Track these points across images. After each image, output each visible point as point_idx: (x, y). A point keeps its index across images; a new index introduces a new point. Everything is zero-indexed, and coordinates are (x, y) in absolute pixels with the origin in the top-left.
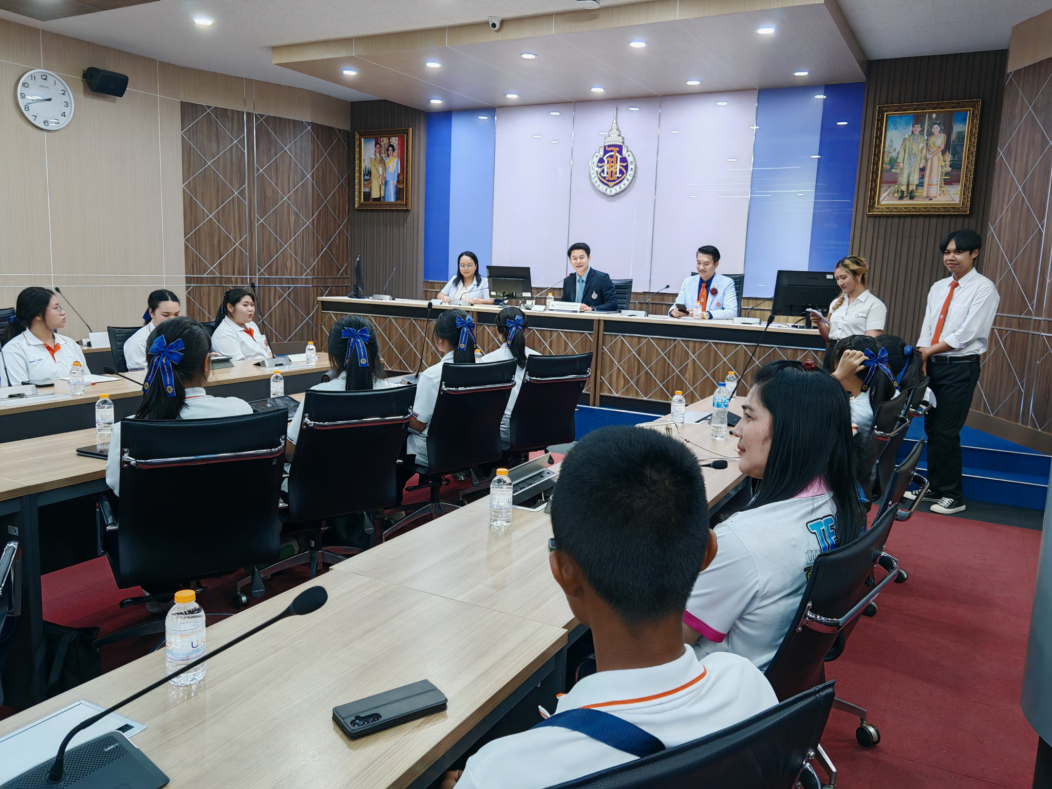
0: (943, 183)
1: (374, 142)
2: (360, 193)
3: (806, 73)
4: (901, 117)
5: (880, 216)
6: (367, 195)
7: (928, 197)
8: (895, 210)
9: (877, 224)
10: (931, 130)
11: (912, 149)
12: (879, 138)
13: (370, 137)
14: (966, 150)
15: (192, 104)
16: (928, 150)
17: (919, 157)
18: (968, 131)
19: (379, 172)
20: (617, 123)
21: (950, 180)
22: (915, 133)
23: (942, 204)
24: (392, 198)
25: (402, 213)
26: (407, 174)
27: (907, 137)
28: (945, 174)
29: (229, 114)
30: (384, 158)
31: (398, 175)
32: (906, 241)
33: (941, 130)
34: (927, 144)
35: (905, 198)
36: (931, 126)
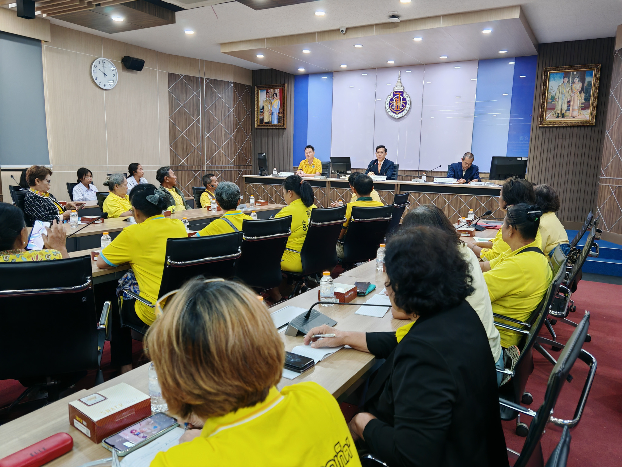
0: (580, 109)
1: (265, 92)
2: (258, 119)
3: (506, 51)
4: (557, 74)
5: (546, 127)
6: (262, 121)
7: (572, 116)
8: (554, 124)
9: (544, 131)
10: (573, 81)
11: (563, 91)
12: (545, 85)
13: (263, 89)
14: (593, 91)
15: (173, 74)
16: (572, 91)
17: (567, 95)
18: (594, 81)
19: (268, 108)
20: (400, 79)
21: (584, 107)
22: (565, 82)
23: (580, 120)
24: (275, 122)
25: (281, 130)
26: (284, 108)
27: (561, 84)
28: (581, 104)
29: (192, 79)
30: (271, 100)
31: (279, 109)
32: (560, 141)
33: (579, 80)
34: (571, 88)
35: (560, 118)
36: (573, 79)
